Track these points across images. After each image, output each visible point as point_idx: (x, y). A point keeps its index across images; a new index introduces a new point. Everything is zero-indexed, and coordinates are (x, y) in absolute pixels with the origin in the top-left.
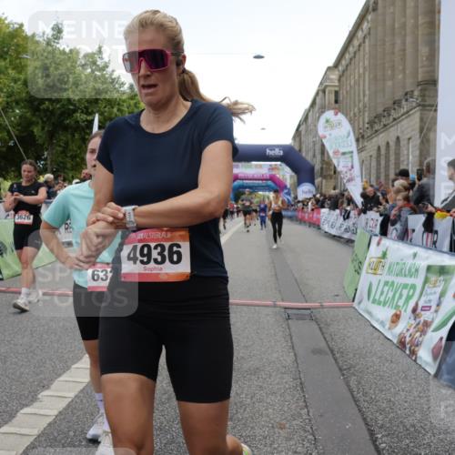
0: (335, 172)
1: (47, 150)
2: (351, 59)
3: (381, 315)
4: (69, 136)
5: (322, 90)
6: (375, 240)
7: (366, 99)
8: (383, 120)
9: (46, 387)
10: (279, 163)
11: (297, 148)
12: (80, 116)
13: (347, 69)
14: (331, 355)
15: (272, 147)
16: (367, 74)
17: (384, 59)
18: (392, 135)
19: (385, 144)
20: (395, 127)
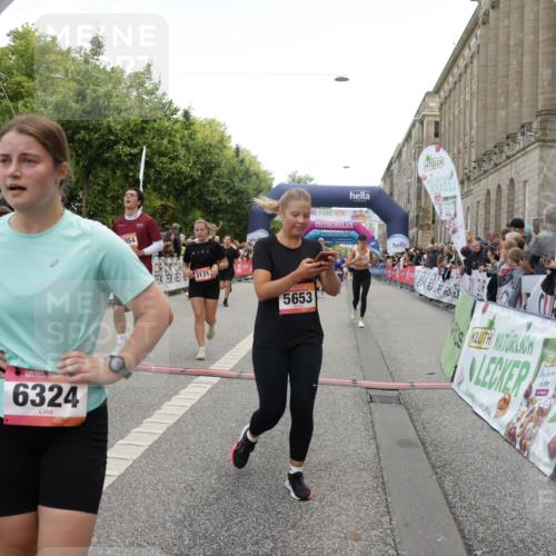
0: (433, 222)
1: (82, 189)
2: (455, 83)
3: (486, 399)
4: (109, 173)
5: (419, 121)
6: (480, 306)
7: (473, 132)
8: (494, 157)
10: (365, 209)
11: (387, 191)
12: (122, 149)
13: (450, 95)
14: (421, 448)
15: (357, 190)
16: (475, 102)
17: (496, 83)
18: (504, 176)
19: (495, 188)
20: (509, 167)
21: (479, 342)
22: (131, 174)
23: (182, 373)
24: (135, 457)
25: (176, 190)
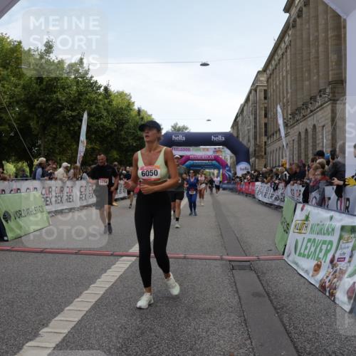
0: (265, 154)
1: (41, 139)
2: (276, 65)
3: (306, 265)
4: (58, 128)
5: (254, 90)
6: (300, 206)
7: (289, 95)
9: (45, 325)
10: (221, 147)
11: (235, 135)
12: (66, 113)
13: (273, 73)
14: (267, 298)
15: (216, 134)
16: (289, 76)
17: (302, 64)
18: (309, 123)
19: (304, 130)
20: (312, 117)
21: (300, 229)
22: (72, 128)
23: (112, 255)
24: (87, 309)
25: (101, 138)
